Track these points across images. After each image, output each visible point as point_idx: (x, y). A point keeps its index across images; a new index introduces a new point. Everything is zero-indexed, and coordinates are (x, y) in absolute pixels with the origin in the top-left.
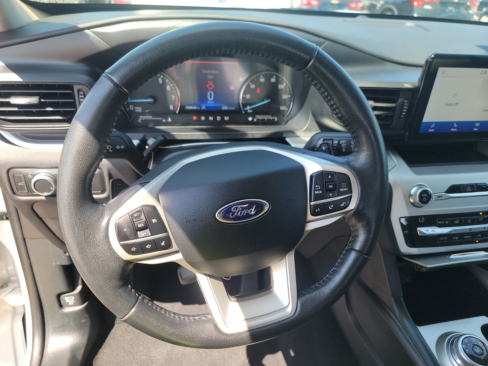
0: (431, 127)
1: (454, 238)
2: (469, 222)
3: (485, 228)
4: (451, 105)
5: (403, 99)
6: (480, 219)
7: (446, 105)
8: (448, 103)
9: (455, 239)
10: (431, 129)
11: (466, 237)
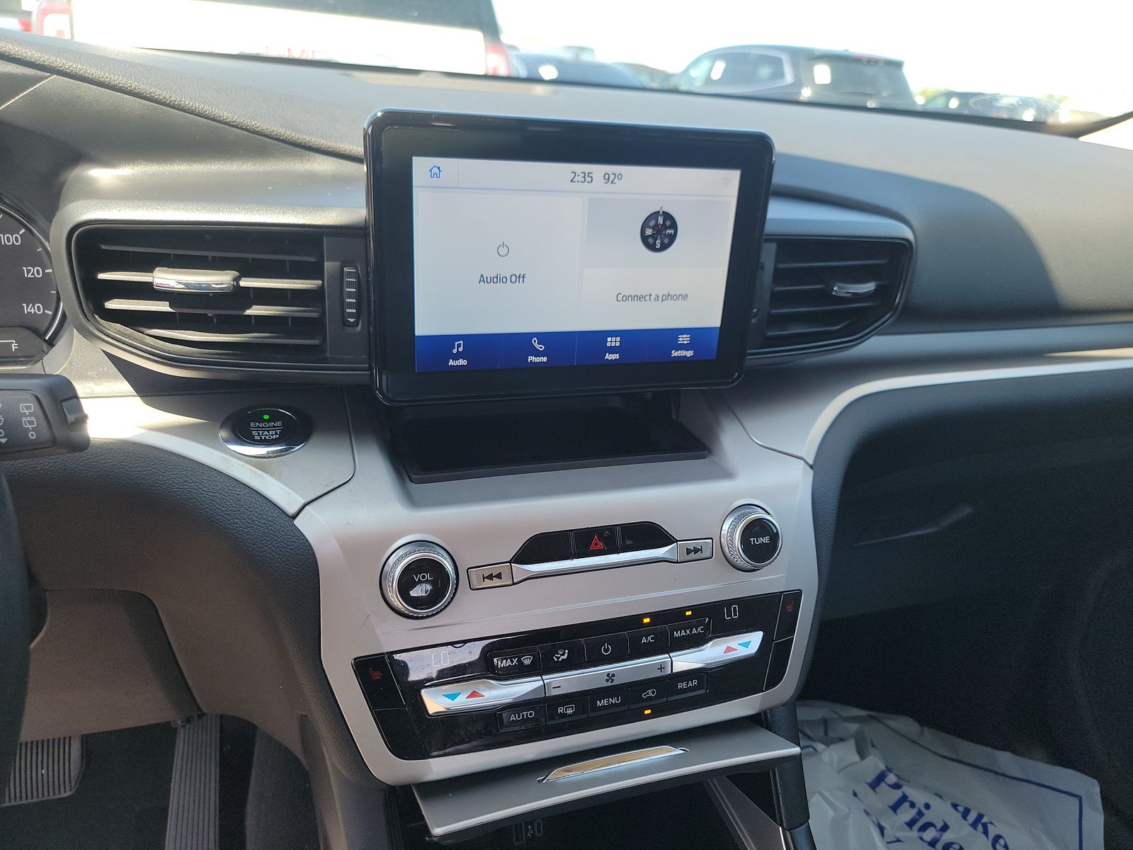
0: (455, 351)
1: (560, 710)
2: (606, 650)
3: (661, 668)
4: (498, 279)
5: (338, 264)
6: (644, 640)
7: (482, 279)
8: (489, 274)
9: (564, 715)
10: (456, 357)
11: (604, 702)
